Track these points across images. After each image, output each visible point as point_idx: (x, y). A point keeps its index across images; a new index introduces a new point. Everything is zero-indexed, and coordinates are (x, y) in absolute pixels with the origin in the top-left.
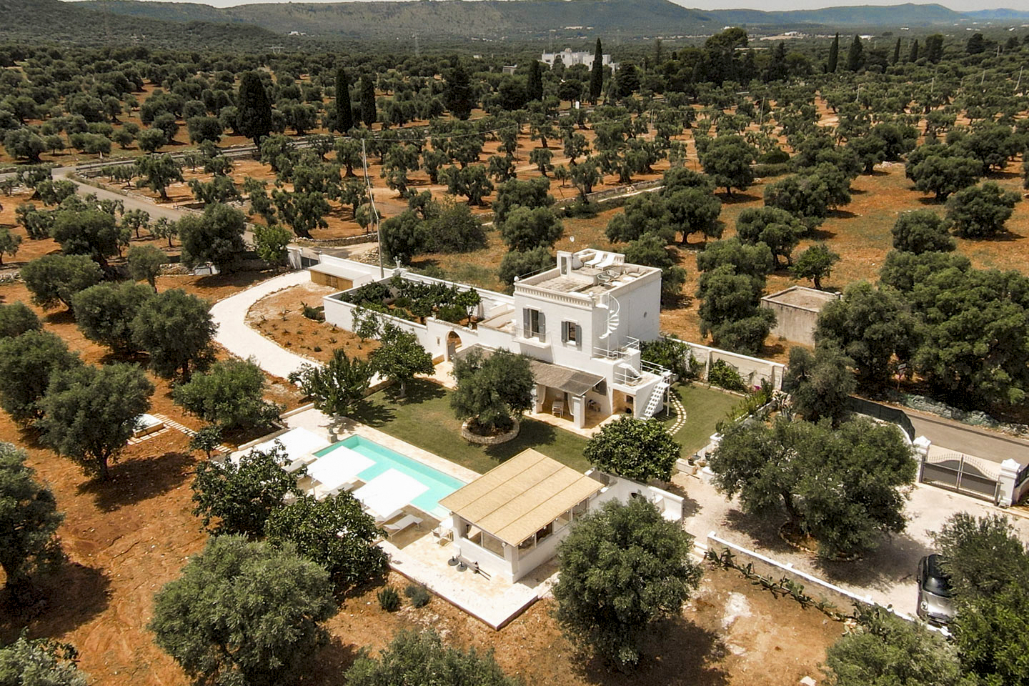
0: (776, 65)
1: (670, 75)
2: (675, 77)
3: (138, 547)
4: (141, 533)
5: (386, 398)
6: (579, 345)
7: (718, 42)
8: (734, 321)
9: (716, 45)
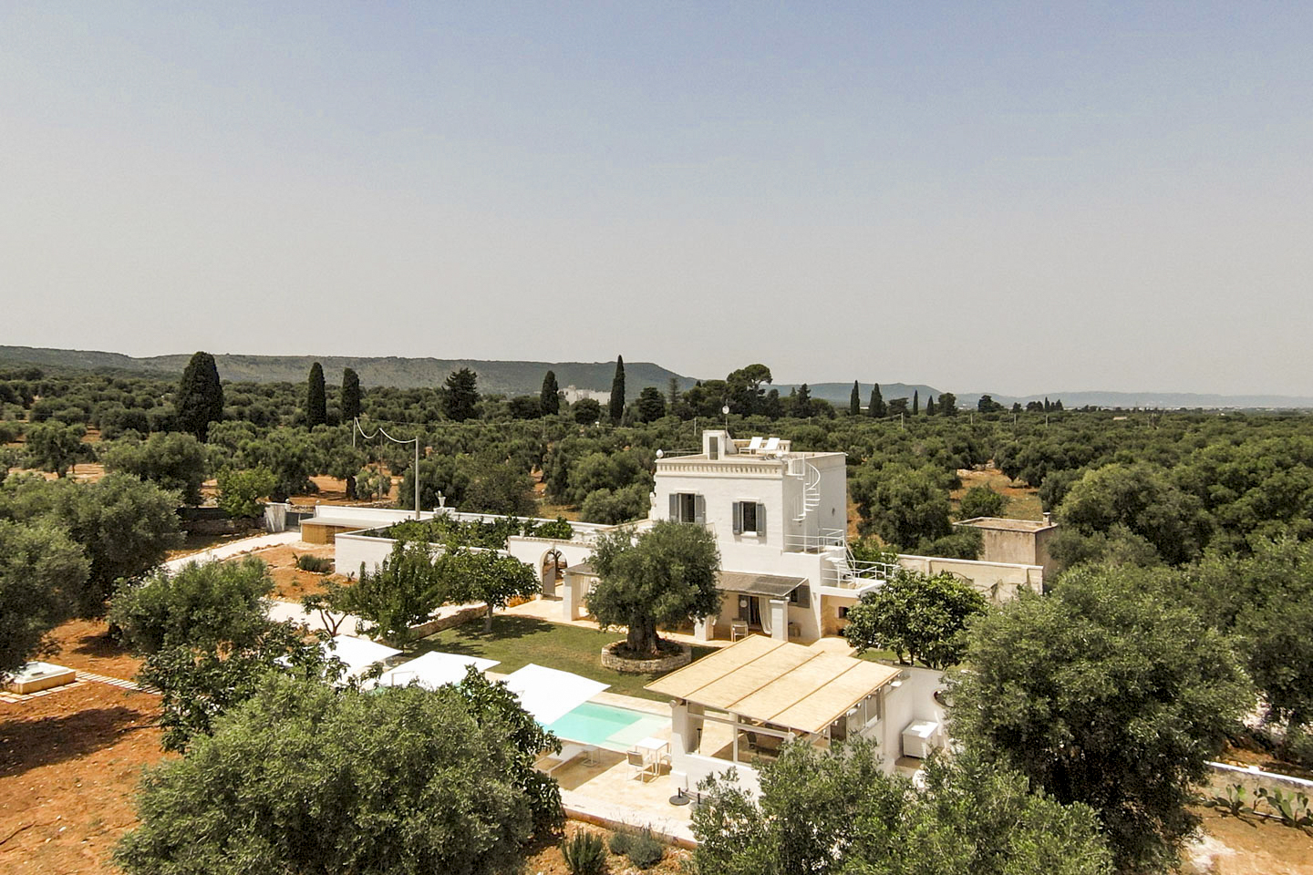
0: (801, 407)
1: (698, 402)
2: (704, 404)
3: (29, 833)
4: (34, 812)
5: (461, 635)
6: (762, 536)
7: (740, 376)
8: (936, 538)
9: (739, 380)
